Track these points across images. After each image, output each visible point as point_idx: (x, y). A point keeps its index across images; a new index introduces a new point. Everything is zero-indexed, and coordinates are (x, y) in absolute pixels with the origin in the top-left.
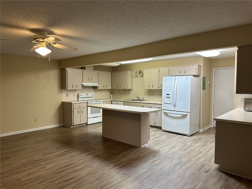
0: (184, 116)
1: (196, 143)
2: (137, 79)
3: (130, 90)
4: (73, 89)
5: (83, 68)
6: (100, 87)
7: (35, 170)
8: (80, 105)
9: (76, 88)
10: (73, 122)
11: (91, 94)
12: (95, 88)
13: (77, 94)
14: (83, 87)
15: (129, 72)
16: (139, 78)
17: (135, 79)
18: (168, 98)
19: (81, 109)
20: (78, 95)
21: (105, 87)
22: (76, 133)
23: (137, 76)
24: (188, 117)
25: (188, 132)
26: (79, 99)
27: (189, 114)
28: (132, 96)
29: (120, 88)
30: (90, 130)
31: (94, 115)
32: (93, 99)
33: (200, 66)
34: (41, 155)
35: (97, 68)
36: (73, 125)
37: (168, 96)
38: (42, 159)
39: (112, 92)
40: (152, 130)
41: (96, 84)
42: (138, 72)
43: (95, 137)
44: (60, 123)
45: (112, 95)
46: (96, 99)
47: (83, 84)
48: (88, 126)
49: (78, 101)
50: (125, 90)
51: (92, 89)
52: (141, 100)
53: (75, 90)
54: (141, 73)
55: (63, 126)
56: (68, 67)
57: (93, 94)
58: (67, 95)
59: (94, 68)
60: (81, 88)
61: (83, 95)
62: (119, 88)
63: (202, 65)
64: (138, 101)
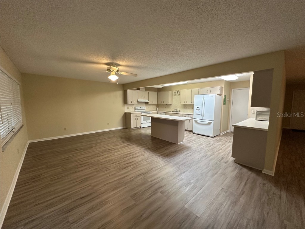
0: (210, 123)
1: (217, 143)
2: (175, 96)
3: (170, 105)
4: (132, 103)
5: (139, 89)
6: (150, 102)
7: (109, 155)
8: (136, 114)
9: (134, 103)
10: (132, 126)
11: (144, 107)
12: (146, 103)
14: (138, 102)
15: (170, 92)
16: (177, 96)
17: (174, 97)
18: (198, 110)
19: (137, 117)
20: (135, 107)
21: (153, 102)
22: (134, 133)
23: (175, 95)
24: (212, 124)
25: (211, 135)
26: (136, 111)
27: (213, 122)
28: (172, 109)
30: (143, 131)
31: (145, 122)
32: (145, 110)
33: (222, 88)
35: (148, 89)
36: (132, 128)
37: (198, 109)
39: (158, 106)
40: (186, 132)
41: (147, 101)
42: (176, 92)
43: (146, 136)
44: (123, 126)
45: (157, 108)
46: (147, 110)
47: (138, 100)
48: (142, 129)
50: (166, 104)
51: (144, 104)
52: (178, 112)
53: (133, 104)
54: (179, 93)
55: (126, 128)
56: (128, 89)
57: (145, 107)
58: (128, 108)
59: (146, 89)
60: (137, 103)
61: (138, 107)
62: (163, 103)
63: (224, 86)
64: (176, 113)
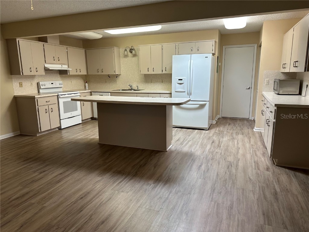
0: (202, 106)
2: (126, 59)
3: (117, 76)
4: (32, 74)
5: (43, 40)
6: (72, 72)
8: (48, 99)
9: (36, 74)
10: (40, 127)
11: (58, 82)
12: (62, 73)
13: (36, 83)
14: (47, 70)
15: (116, 49)
16: (131, 60)
17: (123, 60)
18: (181, 84)
19: (50, 107)
20: (38, 84)
21: (79, 71)
22: (46, 143)
23: (126, 56)
24: (207, 107)
26: (41, 91)
27: (208, 103)
28: (120, 85)
29: (102, 74)
30: (67, 136)
31: (69, 114)
32: (61, 90)
34: (20, 187)
35: (65, 41)
36: (40, 131)
37: (180, 82)
38: (27, 193)
39: (87, 79)
41: (65, 67)
42: (128, 50)
44: (14, 130)
45: (87, 84)
46: (65, 90)
47: (46, 66)
48: (63, 131)
49: (39, 95)
50: (109, 76)
51: (59, 75)
52: (135, 90)
53: (32, 77)
54: (134, 52)
55: (21, 135)
57: (61, 82)
58: (21, 85)
59: (60, 42)
60: (44, 74)
61: (46, 83)
62: (100, 73)
63: (217, 41)
64: (131, 91)
